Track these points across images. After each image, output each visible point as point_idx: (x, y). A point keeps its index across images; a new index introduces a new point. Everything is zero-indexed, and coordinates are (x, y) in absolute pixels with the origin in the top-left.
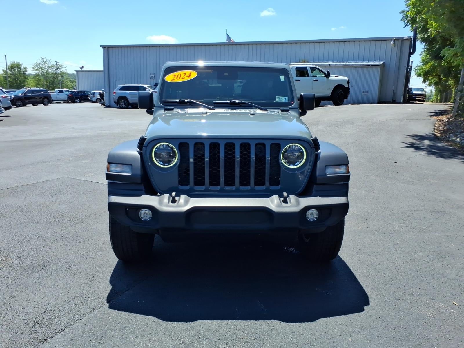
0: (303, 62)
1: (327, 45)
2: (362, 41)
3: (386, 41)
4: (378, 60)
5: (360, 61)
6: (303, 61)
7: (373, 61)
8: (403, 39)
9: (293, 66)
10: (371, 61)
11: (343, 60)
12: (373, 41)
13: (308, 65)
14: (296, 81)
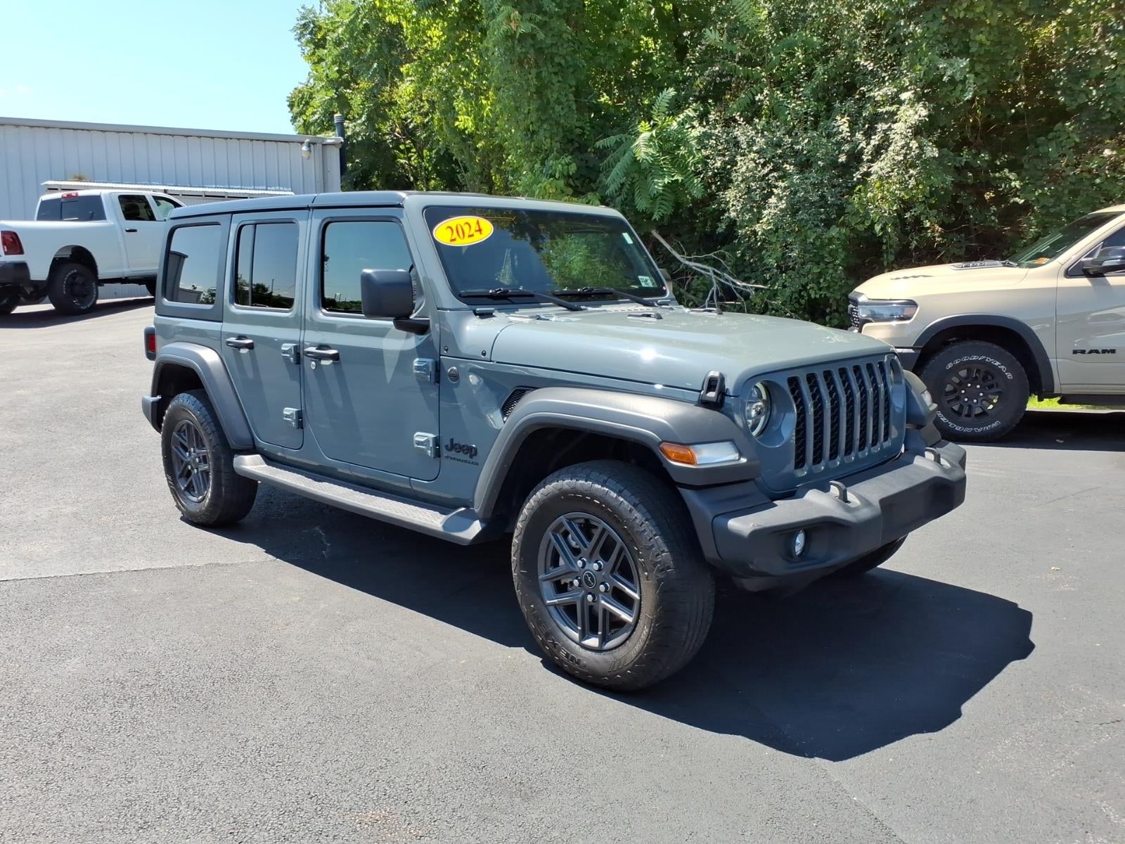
0: (74, 181)
1: (139, 139)
2: (231, 139)
3: (287, 144)
4: (275, 186)
5: (235, 187)
6: (75, 177)
7: (264, 188)
8: (324, 143)
9: (109, 192)
10: (261, 188)
11: (189, 181)
12: (269, 141)
13: (148, 191)
14: (127, 231)
